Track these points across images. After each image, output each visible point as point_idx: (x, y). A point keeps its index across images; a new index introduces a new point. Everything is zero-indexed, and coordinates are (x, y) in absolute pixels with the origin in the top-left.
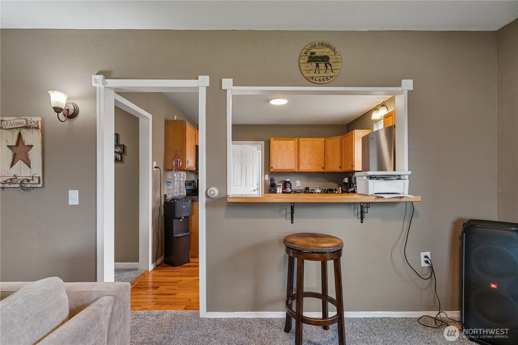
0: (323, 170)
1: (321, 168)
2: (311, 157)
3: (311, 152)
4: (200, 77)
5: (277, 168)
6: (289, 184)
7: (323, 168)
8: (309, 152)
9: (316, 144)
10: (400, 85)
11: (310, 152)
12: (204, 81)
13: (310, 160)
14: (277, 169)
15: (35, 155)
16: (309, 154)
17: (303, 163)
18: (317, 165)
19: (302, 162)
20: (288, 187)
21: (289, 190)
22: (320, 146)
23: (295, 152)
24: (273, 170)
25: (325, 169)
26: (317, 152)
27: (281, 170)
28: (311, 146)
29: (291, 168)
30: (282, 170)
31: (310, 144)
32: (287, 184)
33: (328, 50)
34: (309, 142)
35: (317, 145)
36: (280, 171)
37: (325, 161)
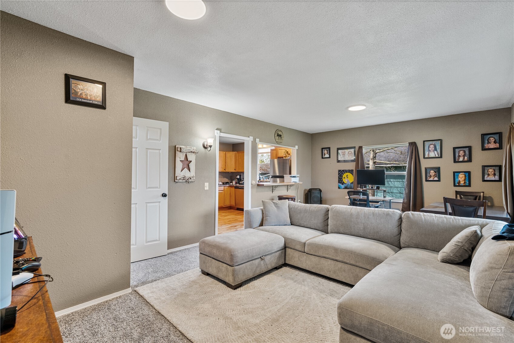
0: (224, 171)
4: (250, 137)
7: (225, 169)
9: (221, 155)
10: (295, 147)
12: (251, 138)
15: (192, 166)
18: (221, 167)
22: (223, 156)
26: (221, 160)
33: (281, 133)
37: (225, 166)
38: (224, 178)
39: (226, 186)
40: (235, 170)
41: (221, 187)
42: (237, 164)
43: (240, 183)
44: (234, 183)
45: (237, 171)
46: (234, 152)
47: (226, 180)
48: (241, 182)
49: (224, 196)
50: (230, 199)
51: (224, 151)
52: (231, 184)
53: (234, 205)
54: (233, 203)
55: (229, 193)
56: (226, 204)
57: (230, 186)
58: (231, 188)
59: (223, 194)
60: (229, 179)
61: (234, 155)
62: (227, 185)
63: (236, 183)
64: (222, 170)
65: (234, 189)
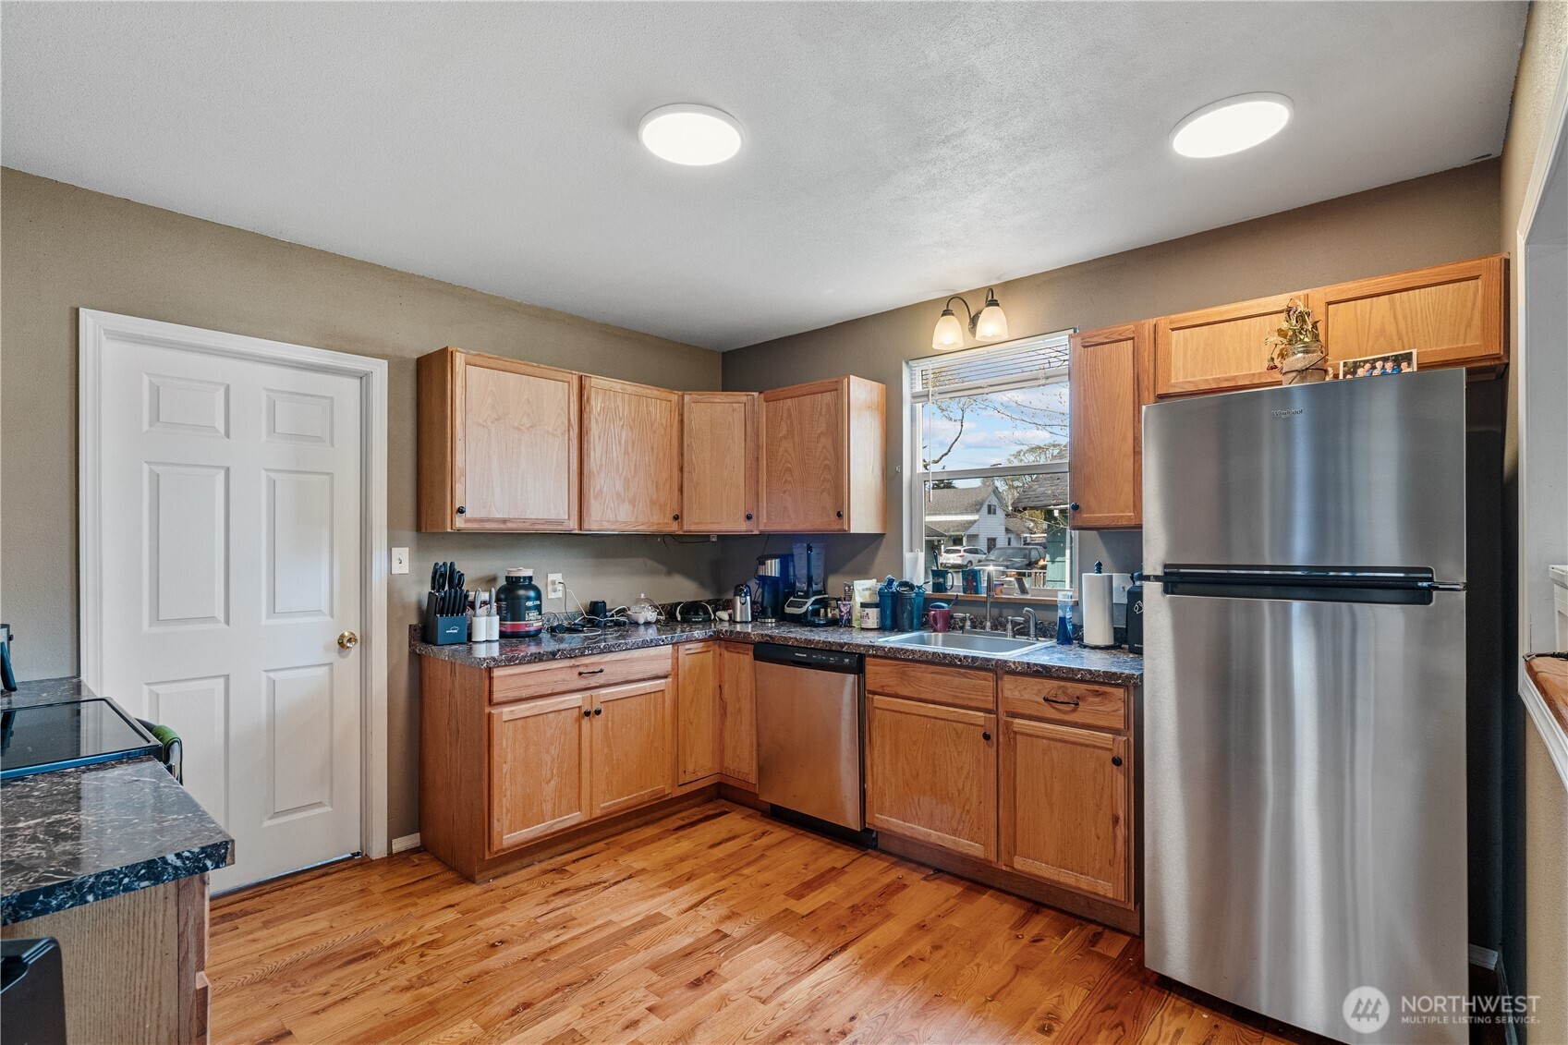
0: (674, 528)
1: (669, 515)
2: (633, 468)
3: (633, 447)
5: (483, 515)
6: (532, 594)
7: (676, 518)
8: (623, 442)
9: (649, 413)
11: (630, 443)
13: (627, 481)
14: (488, 520)
16: (626, 452)
17: (601, 491)
18: (653, 503)
19: (598, 488)
20: (529, 609)
21: (532, 621)
22: (664, 423)
23: (569, 439)
24: (467, 521)
25: (681, 526)
26: (652, 449)
27: (504, 521)
28: (633, 421)
29: (552, 515)
30: (509, 525)
31: (627, 408)
32: (522, 592)
34: (623, 399)
35: (654, 417)
36: (502, 526)
37: (681, 490)
38: (669, 573)
39: (689, 641)
40: (749, 517)
41: (652, 651)
42: (763, 477)
43: (789, 610)
44: (743, 607)
45: (764, 524)
46: (742, 397)
47: (684, 589)
48: (792, 605)
49: (676, 718)
50: (722, 731)
51: (671, 387)
52: (724, 615)
53: (753, 779)
54: (744, 765)
55: (710, 685)
56: (690, 768)
57: (717, 638)
58: (726, 654)
59: (668, 702)
60: (702, 584)
61: (738, 418)
62: (698, 634)
63: (759, 614)
64: (656, 519)
65: (747, 659)
